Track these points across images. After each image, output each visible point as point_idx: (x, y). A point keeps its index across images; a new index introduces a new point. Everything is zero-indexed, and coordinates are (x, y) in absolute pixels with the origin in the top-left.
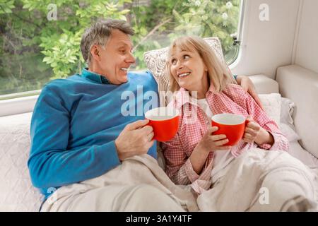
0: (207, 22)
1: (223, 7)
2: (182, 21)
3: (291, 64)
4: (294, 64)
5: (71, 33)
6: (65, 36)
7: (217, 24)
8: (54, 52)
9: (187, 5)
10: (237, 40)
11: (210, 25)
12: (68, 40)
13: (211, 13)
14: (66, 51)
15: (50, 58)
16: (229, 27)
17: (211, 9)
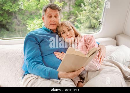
0: (89, 16)
1: (96, 11)
2: (79, 16)
3: (122, 34)
4: (123, 34)
5: (38, 19)
6: (36, 20)
7: (93, 17)
8: (31, 26)
9: (82, 9)
10: (101, 22)
11: (90, 17)
12: (37, 22)
13: (91, 13)
14: (35, 26)
15: (29, 28)
16: (98, 19)
17: (91, 11)
